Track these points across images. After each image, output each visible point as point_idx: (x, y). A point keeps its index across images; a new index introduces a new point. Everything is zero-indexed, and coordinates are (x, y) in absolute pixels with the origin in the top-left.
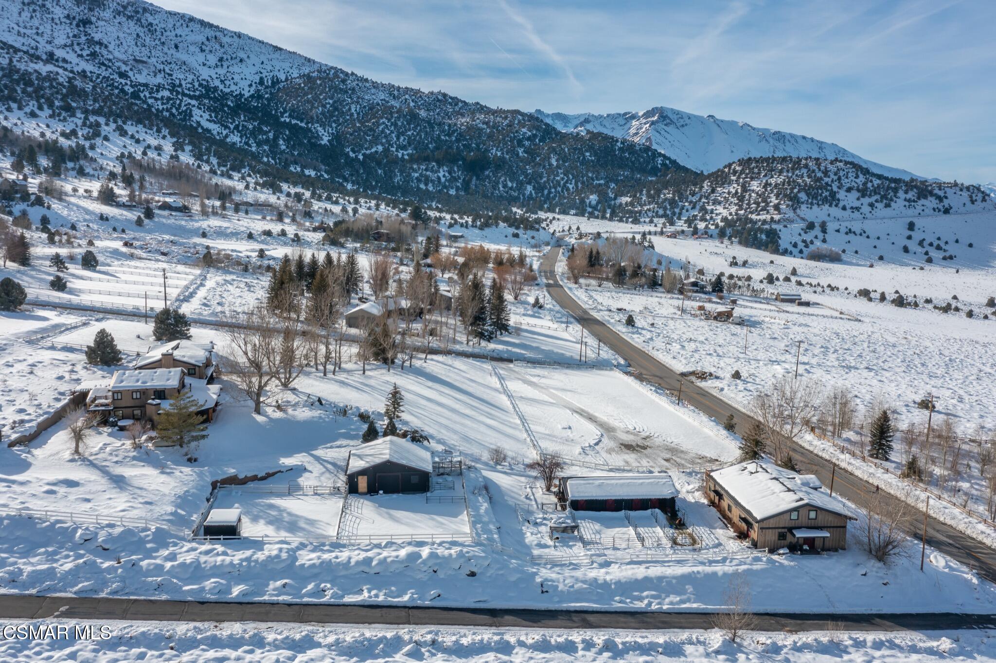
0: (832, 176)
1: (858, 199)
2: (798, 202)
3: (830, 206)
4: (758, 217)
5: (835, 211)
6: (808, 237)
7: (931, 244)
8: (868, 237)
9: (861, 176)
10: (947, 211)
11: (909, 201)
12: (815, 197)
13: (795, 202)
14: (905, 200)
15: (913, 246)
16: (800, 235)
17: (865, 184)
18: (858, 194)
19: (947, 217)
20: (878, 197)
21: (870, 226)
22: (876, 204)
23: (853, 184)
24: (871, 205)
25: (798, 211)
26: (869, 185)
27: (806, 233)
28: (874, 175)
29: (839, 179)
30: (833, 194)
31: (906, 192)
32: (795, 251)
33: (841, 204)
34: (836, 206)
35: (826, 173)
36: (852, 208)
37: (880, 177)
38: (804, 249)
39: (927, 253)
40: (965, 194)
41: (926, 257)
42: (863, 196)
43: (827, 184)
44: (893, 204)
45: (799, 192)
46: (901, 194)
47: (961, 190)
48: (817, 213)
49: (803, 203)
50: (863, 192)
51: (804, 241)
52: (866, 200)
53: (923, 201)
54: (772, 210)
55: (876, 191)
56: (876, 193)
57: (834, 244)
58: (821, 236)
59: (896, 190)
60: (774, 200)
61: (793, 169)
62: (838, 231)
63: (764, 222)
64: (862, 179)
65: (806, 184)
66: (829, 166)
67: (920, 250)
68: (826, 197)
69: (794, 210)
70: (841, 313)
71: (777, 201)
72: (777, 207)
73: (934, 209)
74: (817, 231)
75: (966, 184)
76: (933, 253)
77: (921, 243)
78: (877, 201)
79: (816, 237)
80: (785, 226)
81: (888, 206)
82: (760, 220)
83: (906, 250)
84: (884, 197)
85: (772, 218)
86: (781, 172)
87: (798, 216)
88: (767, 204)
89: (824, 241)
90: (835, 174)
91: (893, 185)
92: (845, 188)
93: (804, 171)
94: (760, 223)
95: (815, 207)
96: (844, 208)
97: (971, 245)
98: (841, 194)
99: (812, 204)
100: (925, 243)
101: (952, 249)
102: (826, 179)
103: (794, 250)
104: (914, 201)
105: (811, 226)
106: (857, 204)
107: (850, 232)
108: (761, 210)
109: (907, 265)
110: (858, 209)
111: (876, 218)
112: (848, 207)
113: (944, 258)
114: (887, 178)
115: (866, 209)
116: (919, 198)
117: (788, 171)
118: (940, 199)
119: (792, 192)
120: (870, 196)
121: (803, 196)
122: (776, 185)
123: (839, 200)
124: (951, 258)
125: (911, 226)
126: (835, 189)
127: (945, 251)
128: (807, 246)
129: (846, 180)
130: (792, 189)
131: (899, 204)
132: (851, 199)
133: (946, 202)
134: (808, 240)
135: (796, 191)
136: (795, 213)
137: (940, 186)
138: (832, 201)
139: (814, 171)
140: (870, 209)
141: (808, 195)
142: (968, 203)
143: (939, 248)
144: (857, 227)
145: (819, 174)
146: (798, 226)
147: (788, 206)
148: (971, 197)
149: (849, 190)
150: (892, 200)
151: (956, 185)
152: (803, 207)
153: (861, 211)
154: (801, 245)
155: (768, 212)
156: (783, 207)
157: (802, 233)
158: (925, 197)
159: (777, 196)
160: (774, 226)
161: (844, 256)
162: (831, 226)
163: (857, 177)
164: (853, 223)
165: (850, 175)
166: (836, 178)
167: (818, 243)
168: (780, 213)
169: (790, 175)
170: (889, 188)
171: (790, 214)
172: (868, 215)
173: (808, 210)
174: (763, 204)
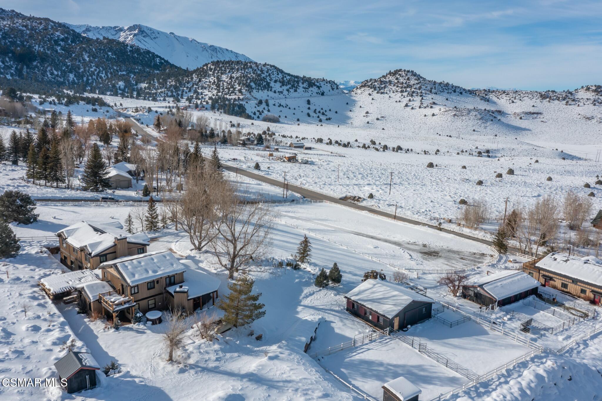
0: (266, 73)
1: (281, 87)
2: (251, 88)
3: (268, 90)
4: (231, 97)
5: (271, 94)
6: (260, 108)
7: (319, 112)
8: (290, 108)
9: (280, 74)
10: (323, 94)
11: (305, 88)
12: (259, 85)
13: (250, 89)
14: (303, 88)
15: (312, 114)
16: (255, 107)
17: (283, 78)
18: (280, 84)
19: (322, 97)
20: (289, 86)
21: (289, 102)
22: (290, 90)
23: (277, 78)
24: (288, 90)
25: (252, 93)
26: (285, 79)
27: (258, 106)
28: (286, 74)
29: (269, 75)
30: (268, 84)
31: (303, 84)
32: (255, 117)
33: (273, 90)
34: (271, 90)
35: (262, 71)
36: (279, 92)
37: (289, 75)
38: (260, 116)
39: (318, 117)
40: (329, 85)
41: (319, 119)
42: (283, 85)
43: (264, 77)
44: (298, 90)
45: (250, 82)
46: (300, 84)
47: (327, 83)
48: (262, 95)
49: (253, 89)
50: (283, 83)
51: (259, 111)
52: (285, 88)
53: (311, 89)
54: (237, 93)
55: (289, 82)
56: (289, 84)
57: (274, 112)
58: (266, 108)
59: (298, 82)
60: (238, 87)
61: (244, 68)
62: (274, 105)
63: (235, 100)
64: (280, 76)
65: (253, 78)
66: (263, 67)
67: (315, 115)
68: (265, 85)
69: (250, 93)
70: (332, 153)
71: (240, 88)
72: (240, 91)
73: (317, 93)
74: (264, 105)
75: (328, 80)
76: (322, 117)
77: (315, 111)
78: (290, 88)
79: (264, 109)
80: (247, 102)
81: (296, 91)
82: (232, 99)
83: (309, 115)
84: (293, 86)
85: (239, 98)
86: (238, 70)
87: (252, 96)
88: (234, 89)
89: (269, 111)
90: (267, 72)
91: (296, 79)
92: (273, 80)
93: (251, 70)
94: (232, 101)
95: (260, 91)
96: (275, 92)
97: (336, 112)
98: (272, 84)
99: (258, 89)
100: (317, 111)
101: (329, 114)
102: (263, 75)
103: (254, 116)
104: (307, 88)
105: (260, 102)
106: (280, 90)
107: (280, 105)
108: (232, 93)
109: (311, 123)
110: (282, 92)
111: (291, 98)
112: (277, 91)
113: (327, 119)
114: (292, 76)
115: (285, 92)
116: (309, 87)
117: (241, 70)
118: (319, 87)
119: (247, 82)
120: (286, 85)
121: (252, 84)
122: (237, 78)
123: (271, 87)
124: (330, 119)
125: (309, 102)
126: (269, 81)
127: (326, 115)
128: (260, 114)
129: (273, 76)
130: (247, 80)
131: (301, 90)
132: (277, 87)
133: (321, 89)
134: (261, 111)
135: (249, 81)
136: (250, 94)
137: (317, 81)
138: (268, 87)
139: (255, 70)
140: (287, 92)
141: (255, 84)
142: (331, 90)
143: (323, 114)
144: (283, 103)
145: (259, 72)
146: (253, 102)
147: (246, 90)
148: (332, 87)
149: (276, 81)
150: (297, 88)
151: (324, 80)
152: (254, 91)
153: (284, 93)
154: (258, 114)
155: (235, 94)
156: (244, 91)
157: (256, 106)
158: (312, 87)
159: (239, 84)
160: (241, 102)
161: (280, 119)
162: (271, 102)
163: (278, 74)
164: (281, 100)
165: (274, 73)
166: (267, 74)
167: (266, 112)
168: (242, 95)
169: (243, 72)
170: (294, 81)
171: (248, 95)
172: (287, 96)
173: (257, 93)
174: (232, 89)
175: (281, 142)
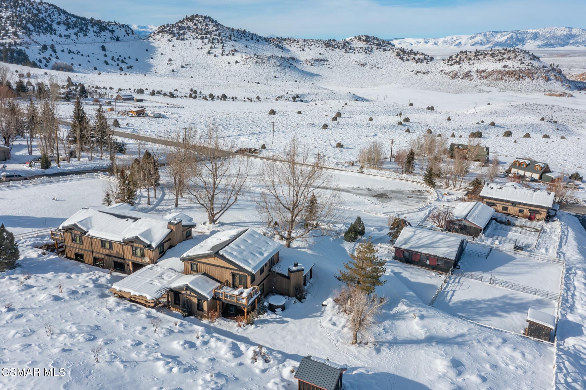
0: (44, 14)
1: (66, 30)
2: (30, 30)
3: (51, 34)
4: (4, 41)
5: (56, 38)
6: (47, 54)
7: (118, 60)
8: (82, 55)
9: (62, 14)
10: (118, 39)
11: (96, 32)
12: (39, 27)
13: (28, 32)
14: (94, 31)
15: (110, 62)
16: (39, 54)
17: (67, 20)
18: (65, 27)
19: (118, 43)
20: (76, 30)
21: (80, 47)
22: (79, 34)
23: (60, 20)
24: (76, 34)
25: (31, 36)
26: (70, 21)
27: (43, 52)
28: (70, 15)
29: (49, 15)
30: (50, 26)
31: (92, 27)
32: (42, 65)
33: (58, 33)
34: (55, 34)
35: (38, 10)
36: (65, 36)
37: (73, 16)
38: (47, 64)
39: (118, 65)
40: (123, 29)
41: (119, 67)
42: (69, 28)
43: (43, 18)
44: (88, 34)
45: (26, 23)
46: (89, 27)
47: (120, 27)
48: (46, 39)
49: (32, 31)
50: (69, 26)
51: (45, 58)
52: (72, 31)
53: (103, 33)
54: (12, 36)
55: (75, 25)
56: (76, 27)
57: (65, 59)
58: (53, 54)
59: (86, 25)
60: (12, 30)
61: (14, 6)
62: (63, 51)
63: (10, 44)
64: (63, 17)
65: (29, 18)
66: (39, 6)
67: (113, 63)
68: (46, 28)
69: (29, 36)
70: (168, 104)
71: (14, 30)
72: (15, 34)
73: (111, 38)
74: (49, 51)
75: (121, 23)
76: (121, 65)
77: (113, 59)
78: (78, 32)
79: (51, 55)
80: (27, 48)
81: (85, 35)
82: (6, 43)
83: (106, 63)
84: (81, 30)
85: (15, 42)
86: (6, 8)
87: (33, 40)
88: (7, 31)
89: (57, 58)
90: (46, 12)
91: (83, 22)
92: (56, 22)
93: (23, 8)
94: (7, 45)
95: (41, 34)
96: (60, 36)
97: (137, 60)
98: (55, 26)
99: (38, 32)
100: (115, 59)
101: (130, 62)
102: (41, 16)
103: (40, 64)
104: (98, 33)
105: (45, 48)
106: (67, 33)
107: (70, 52)
108: (4, 36)
109: (112, 72)
110: (68, 37)
111: (82, 43)
112: (63, 35)
113: (128, 68)
114: (77, 17)
115: (73, 37)
116: (101, 31)
117: (11, 8)
118: (112, 32)
119: (22, 23)
120: (73, 28)
121: (29, 25)
122: (8, 18)
123: (55, 30)
124: (131, 67)
125: (104, 49)
126: (50, 23)
127: (126, 63)
128: (48, 62)
129: (54, 17)
130: (21, 21)
131: (91, 34)
132: (61, 30)
133: (115, 34)
134: (47, 57)
135: (24, 22)
136: (30, 38)
137: (109, 24)
138: (50, 29)
139: (30, 9)
140: (75, 37)
141: (34, 25)
142: (126, 35)
143: (123, 62)
144: (73, 48)
145: (35, 12)
146: (35, 48)
147: (23, 33)
148: (126, 31)
149: (59, 23)
150: (86, 31)
151: (116, 24)
152: (34, 34)
153: (72, 38)
154: (44, 61)
155: (9, 37)
156: (20, 34)
157: (40, 52)
158: (104, 31)
159: (12, 25)
160: (19, 48)
161: (74, 68)
162: (58, 48)
163: (60, 15)
164: (70, 46)
165: (55, 13)
166: (47, 14)
167: (54, 60)
168: (19, 38)
169: (14, 10)
170: (82, 24)
171: (27, 39)
172: (76, 41)
173: (38, 36)
174: (4, 31)
175: (105, 94)
